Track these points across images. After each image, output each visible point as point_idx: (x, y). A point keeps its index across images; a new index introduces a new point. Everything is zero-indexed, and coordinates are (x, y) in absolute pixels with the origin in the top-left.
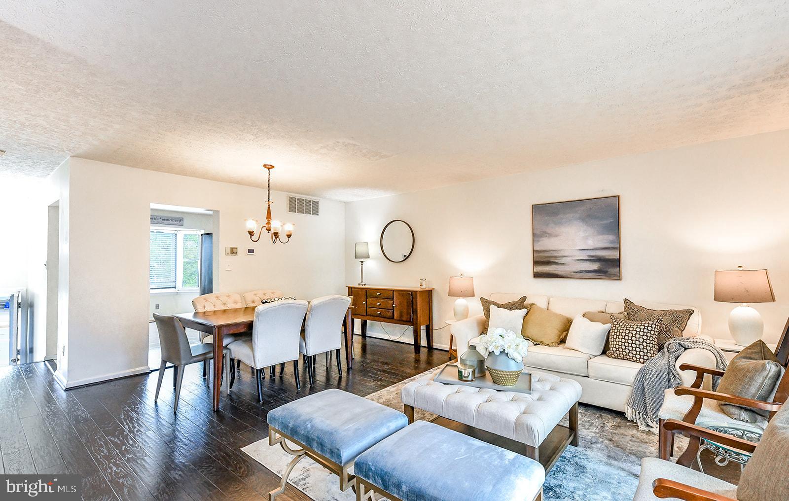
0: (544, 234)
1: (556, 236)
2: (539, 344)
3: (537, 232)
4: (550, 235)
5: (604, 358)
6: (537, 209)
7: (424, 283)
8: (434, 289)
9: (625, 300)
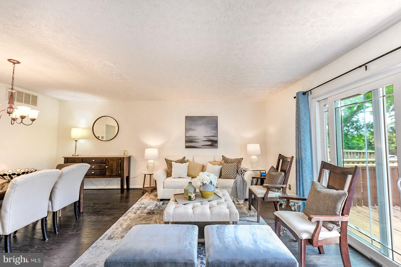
0: (190, 129)
1: (195, 130)
2: (194, 178)
3: (187, 128)
4: (193, 130)
5: (220, 179)
6: (188, 118)
7: (126, 153)
8: (132, 156)
9: (223, 156)
